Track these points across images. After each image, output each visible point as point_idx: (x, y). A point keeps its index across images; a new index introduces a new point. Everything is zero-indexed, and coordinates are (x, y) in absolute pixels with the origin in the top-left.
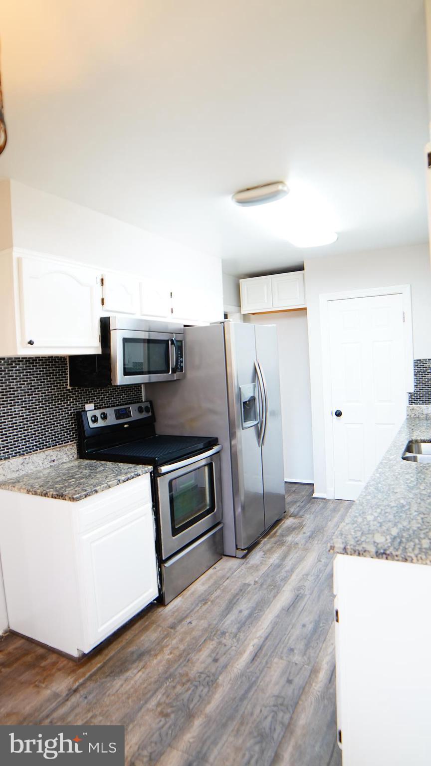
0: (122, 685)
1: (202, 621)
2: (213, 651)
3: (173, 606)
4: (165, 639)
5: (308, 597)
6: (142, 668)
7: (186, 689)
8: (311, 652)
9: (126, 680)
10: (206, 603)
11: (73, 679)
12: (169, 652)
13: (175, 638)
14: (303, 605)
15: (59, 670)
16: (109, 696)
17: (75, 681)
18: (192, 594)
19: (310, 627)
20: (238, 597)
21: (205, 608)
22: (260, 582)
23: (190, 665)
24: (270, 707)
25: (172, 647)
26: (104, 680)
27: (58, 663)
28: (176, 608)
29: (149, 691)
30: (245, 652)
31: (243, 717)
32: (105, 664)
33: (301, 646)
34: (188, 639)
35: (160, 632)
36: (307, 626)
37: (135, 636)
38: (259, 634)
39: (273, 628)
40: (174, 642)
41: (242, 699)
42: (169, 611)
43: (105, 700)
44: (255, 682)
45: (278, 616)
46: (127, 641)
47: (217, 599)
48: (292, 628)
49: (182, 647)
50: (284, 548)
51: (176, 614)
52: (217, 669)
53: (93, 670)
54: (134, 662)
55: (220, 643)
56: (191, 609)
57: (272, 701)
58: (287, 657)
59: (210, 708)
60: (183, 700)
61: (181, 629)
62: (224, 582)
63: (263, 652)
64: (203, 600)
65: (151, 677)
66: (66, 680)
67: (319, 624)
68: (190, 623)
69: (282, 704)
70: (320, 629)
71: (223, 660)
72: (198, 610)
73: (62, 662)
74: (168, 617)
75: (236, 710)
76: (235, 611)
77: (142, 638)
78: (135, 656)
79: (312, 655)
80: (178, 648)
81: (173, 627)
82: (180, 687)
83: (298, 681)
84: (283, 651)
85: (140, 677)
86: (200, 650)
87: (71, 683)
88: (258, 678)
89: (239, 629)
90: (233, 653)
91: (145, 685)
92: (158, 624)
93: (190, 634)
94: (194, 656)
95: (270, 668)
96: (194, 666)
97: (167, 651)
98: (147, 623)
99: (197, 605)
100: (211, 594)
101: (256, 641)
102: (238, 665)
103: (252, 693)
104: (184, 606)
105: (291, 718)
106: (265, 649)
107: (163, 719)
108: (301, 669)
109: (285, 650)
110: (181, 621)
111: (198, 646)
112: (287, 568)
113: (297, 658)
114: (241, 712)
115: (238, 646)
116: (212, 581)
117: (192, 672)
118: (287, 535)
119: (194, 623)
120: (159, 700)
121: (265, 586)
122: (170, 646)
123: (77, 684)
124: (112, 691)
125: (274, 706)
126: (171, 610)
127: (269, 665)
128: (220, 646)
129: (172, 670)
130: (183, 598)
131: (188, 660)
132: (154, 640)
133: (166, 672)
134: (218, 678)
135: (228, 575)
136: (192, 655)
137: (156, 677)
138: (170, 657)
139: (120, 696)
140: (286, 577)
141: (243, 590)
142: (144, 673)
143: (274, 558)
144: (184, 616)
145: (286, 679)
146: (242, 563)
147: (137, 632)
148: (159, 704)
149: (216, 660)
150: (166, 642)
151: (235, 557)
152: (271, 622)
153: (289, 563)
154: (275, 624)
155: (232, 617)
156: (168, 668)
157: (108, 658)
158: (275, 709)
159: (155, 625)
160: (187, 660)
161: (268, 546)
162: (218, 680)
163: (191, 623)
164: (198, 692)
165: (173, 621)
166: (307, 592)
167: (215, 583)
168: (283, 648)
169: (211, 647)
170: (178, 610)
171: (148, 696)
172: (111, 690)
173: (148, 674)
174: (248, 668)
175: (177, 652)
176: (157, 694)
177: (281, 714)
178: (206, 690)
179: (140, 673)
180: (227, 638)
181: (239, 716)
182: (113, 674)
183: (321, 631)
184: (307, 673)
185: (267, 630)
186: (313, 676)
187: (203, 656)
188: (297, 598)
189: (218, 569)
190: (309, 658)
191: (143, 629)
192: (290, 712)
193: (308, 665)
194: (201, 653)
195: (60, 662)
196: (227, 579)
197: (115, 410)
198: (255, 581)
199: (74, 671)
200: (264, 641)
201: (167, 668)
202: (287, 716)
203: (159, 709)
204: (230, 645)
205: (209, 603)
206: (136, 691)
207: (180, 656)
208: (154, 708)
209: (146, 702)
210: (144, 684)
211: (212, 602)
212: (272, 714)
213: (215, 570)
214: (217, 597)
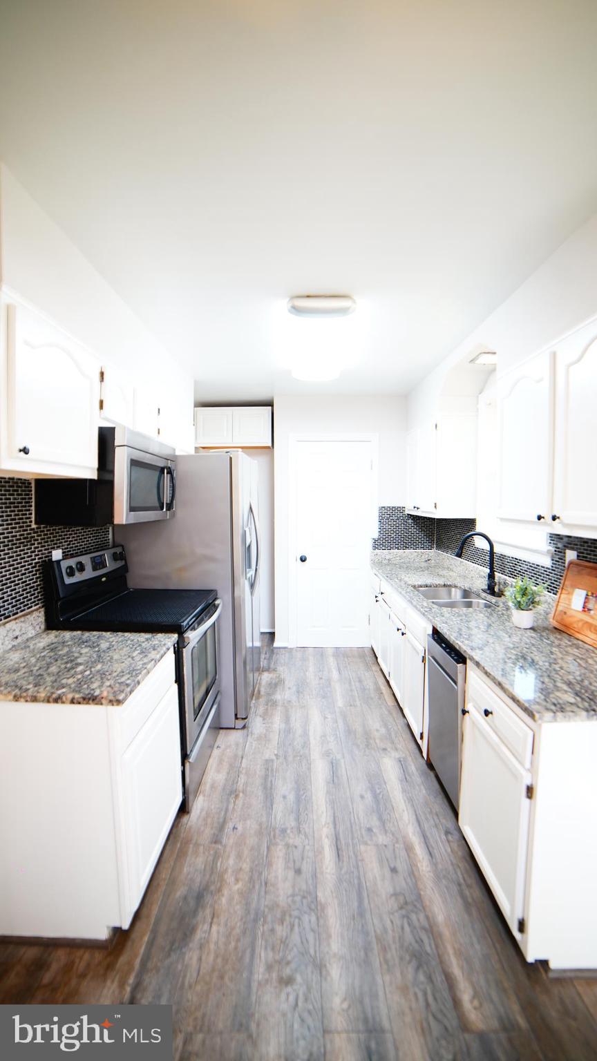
0: (200, 959)
1: (248, 822)
2: (287, 860)
3: (198, 811)
4: (216, 864)
5: (342, 761)
6: (212, 919)
7: (289, 927)
8: (388, 825)
9: (201, 947)
10: (237, 796)
11: (116, 983)
12: (233, 879)
13: (229, 857)
14: (344, 770)
15: (83, 976)
16: (190, 987)
17: (122, 985)
18: (213, 787)
19: (369, 796)
20: (270, 780)
21: (240, 802)
22: (281, 753)
23: (271, 888)
24: (397, 911)
25: (233, 872)
26: (167, 962)
27: (73, 963)
28: (204, 813)
29: (244, 952)
30: (323, 848)
31: (378, 939)
32: (154, 932)
33: (375, 822)
34: (246, 852)
35: (204, 853)
36: (366, 796)
37: (173, 869)
38: (323, 820)
39: (333, 808)
40: (231, 862)
41: (361, 914)
42: (198, 820)
43: (190, 998)
44: (360, 885)
45: (328, 792)
46: (166, 882)
47: (246, 787)
48: (352, 804)
49: (246, 866)
50: (279, 708)
51: (209, 820)
52: (307, 882)
53: (142, 951)
54: (195, 913)
55: (287, 846)
56: (224, 809)
57: (393, 904)
58: (371, 840)
59: (336, 945)
60: (295, 945)
61: (229, 839)
62: (241, 763)
63: (343, 842)
64: (231, 793)
65: (233, 929)
66: (105, 991)
67: (376, 792)
68: (235, 828)
69: (406, 903)
70: (381, 796)
71: (306, 868)
72: (234, 808)
73: (81, 958)
74: (202, 828)
75: (367, 934)
76: (278, 799)
77: (185, 870)
78: (192, 903)
79: (393, 829)
80: (241, 869)
81: (216, 840)
82: (280, 928)
83: (402, 866)
84: (361, 834)
85: (218, 932)
86: (270, 864)
87: (116, 993)
88: (359, 878)
89: (298, 819)
90: (311, 854)
91: (233, 944)
92: (194, 841)
93: (245, 844)
94: (269, 874)
95: (362, 860)
96: (278, 889)
97: (229, 878)
98: (179, 845)
99: (228, 802)
100: (235, 782)
101: (325, 831)
102: (327, 868)
103: (366, 901)
104: (213, 807)
105: (427, 917)
106: (341, 836)
107: (289, 989)
108: (394, 850)
109: (364, 832)
110: (222, 827)
111: (265, 858)
112: (299, 732)
113: (382, 839)
114: (373, 934)
115: (311, 843)
116: (226, 766)
117: (281, 898)
118: (273, 693)
119: (240, 827)
120: (266, 961)
121: (290, 759)
122: (230, 871)
123: (128, 989)
124: (191, 976)
125: (401, 908)
126: (199, 817)
127: (359, 858)
128: (290, 849)
129: (254, 905)
130: (204, 796)
131: (266, 884)
132: (203, 867)
133: (248, 911)
134: (316, 897)
135: (240, 753)
136: (265, 874)
137: (238, 924)
138: (239, 885)
139: (207, 978)
140: (305, 743)
141: (270, 769)
142: (219, 925)
143: (277, 722)
144: (221, 820)
145: (389, 869)
146: (246, 734)
147: (172, 863)
148: (269, 968)
149: (298, 871)
150: (221, 864)
151: (234, 728)
152: (326, 803)
153: (296, 724)
154: (332, 803)
155: (279, 808)
156: (248, 904)
157: (153, 920)
158: (404, 912)
159: (191, 846)
160: (263, 884)
161: (261, 709)
162: (318, 899)
163: (237, 829)
164: (306, 924)
165: (212, 832)
166: (339, 756)
167: (231, 766)
168: (360, 831)
169: (281, 854)
170: (208, 815)
171: (247, 959)
172: (188, 975)
173: (226, 925)
174: (341, 869)
175: (245, 877)
176: (257, 951)
177: (414, 917)
178: (313, 919)
179: (214, 928)
180: (291, 835)
181: (374, 940)
182: (177, 944)
183: (382, 797)
184: (403, 853)
185: (329, 814)
186: (412, 855)
187: (280, 871)
188: (334, 766)
189: (223, 747)
190: (393, 834)
191: (177, 856)
192: (420, 910)
193: (397, 842)
194: (274, 866)
195: (77, 961)
196: (242, 758)
197: (91, 558)
198: (275, 755)
199: (110, 967)
200: (335, 828)
201: (246, 904)
202: (422, 917)
203: (274, 975)
204: (301, 844)
205: (241, 795)
206: (225, 961)
207: (251, 879)
208: (267, 976)
209: (251, 973)
210: (230, 943)
211: (243, 792)
212: (405, 920)
213: (220, 750)
214: (246, 784)
